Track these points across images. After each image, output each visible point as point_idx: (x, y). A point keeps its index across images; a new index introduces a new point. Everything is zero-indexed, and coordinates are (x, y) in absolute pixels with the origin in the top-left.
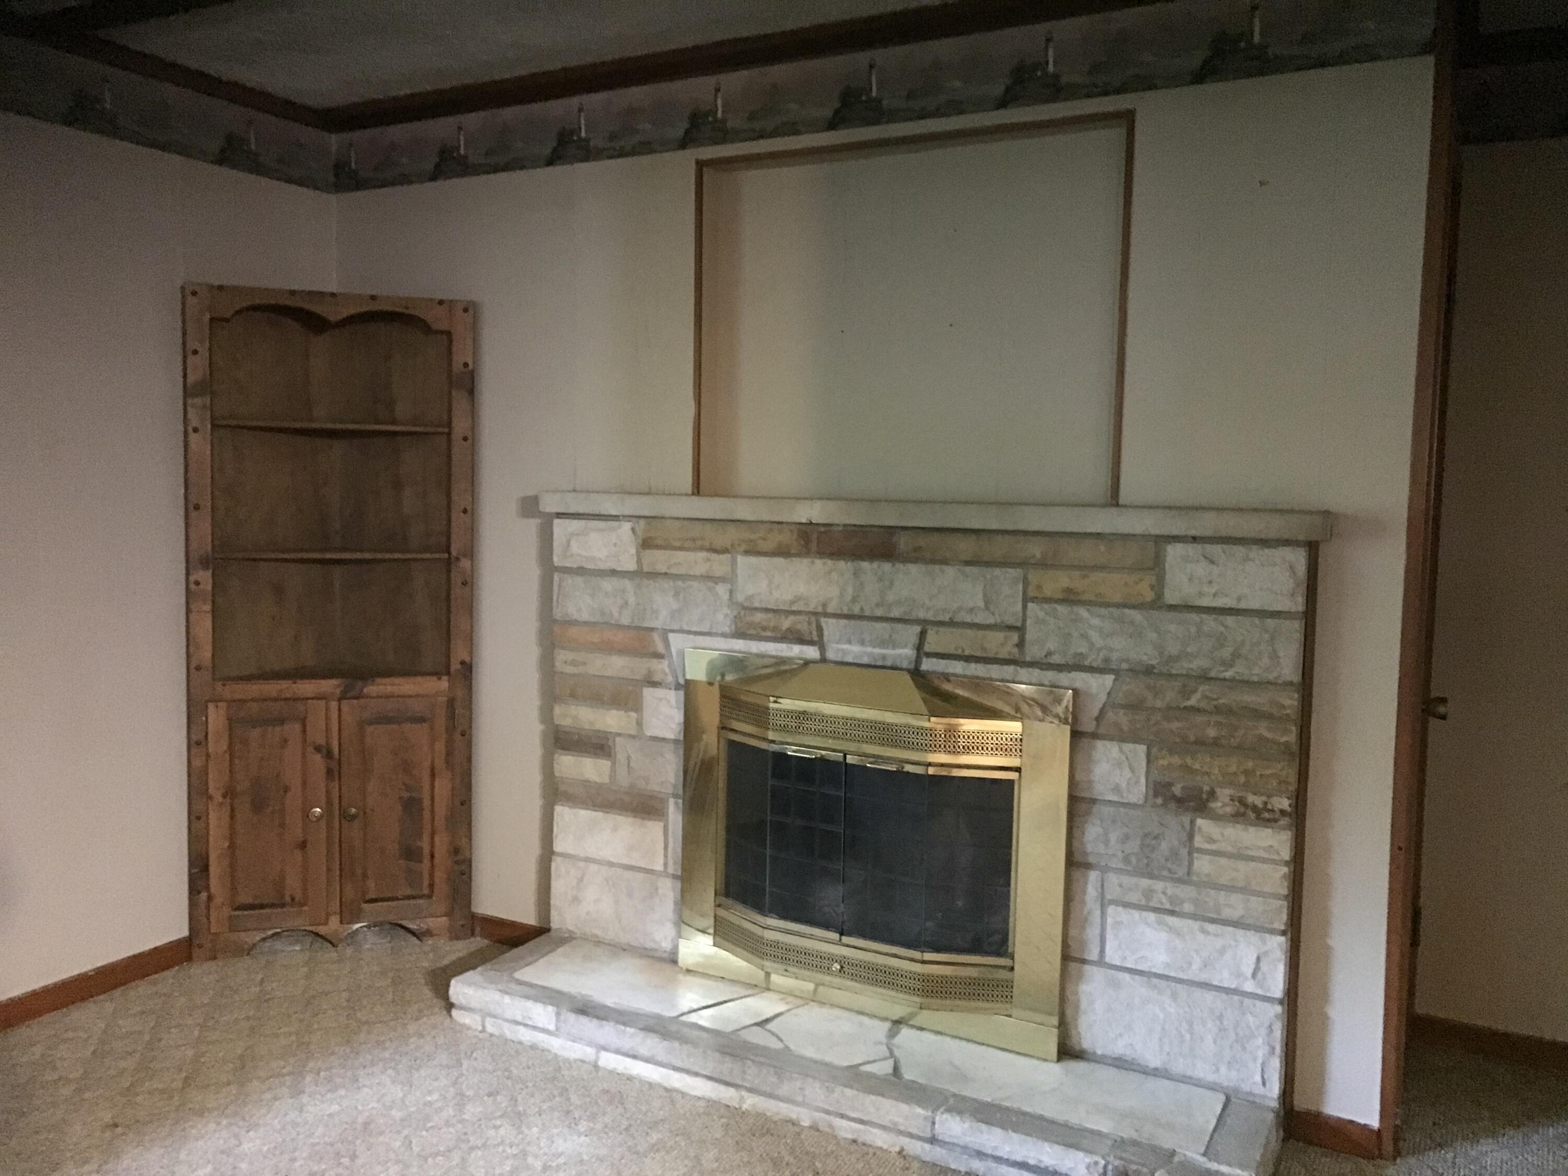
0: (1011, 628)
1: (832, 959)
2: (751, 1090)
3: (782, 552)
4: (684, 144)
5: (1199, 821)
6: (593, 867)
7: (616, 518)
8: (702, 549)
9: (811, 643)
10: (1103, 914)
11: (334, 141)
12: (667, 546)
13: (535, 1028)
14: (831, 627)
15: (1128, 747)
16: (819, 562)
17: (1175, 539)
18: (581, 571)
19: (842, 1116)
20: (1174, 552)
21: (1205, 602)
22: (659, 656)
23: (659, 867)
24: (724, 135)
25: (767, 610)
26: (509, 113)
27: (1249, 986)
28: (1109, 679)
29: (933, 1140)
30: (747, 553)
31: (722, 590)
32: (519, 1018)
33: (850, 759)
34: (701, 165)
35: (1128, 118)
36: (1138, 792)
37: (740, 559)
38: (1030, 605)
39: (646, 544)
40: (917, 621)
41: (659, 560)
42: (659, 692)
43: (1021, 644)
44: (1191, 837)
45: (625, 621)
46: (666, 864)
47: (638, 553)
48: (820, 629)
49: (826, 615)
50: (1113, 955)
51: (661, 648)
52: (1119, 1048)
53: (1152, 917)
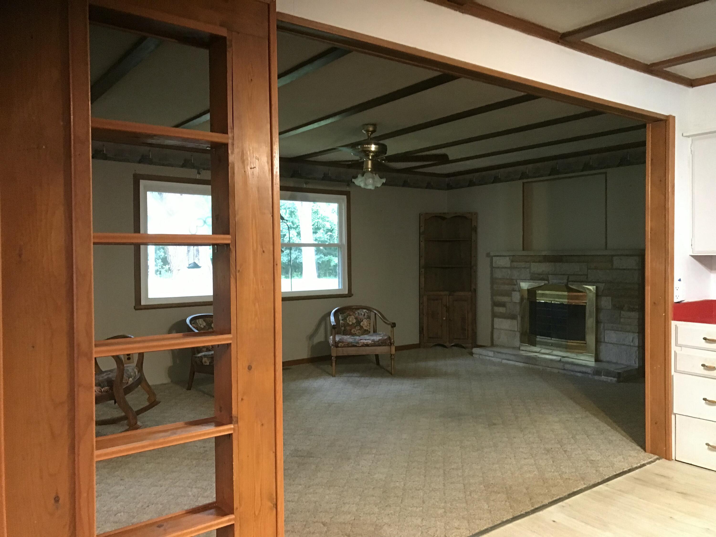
0: (585, 275)
1: (550, 343)
2: (531, 364)
3: (540, 262)
4: (520, 179)
5: (622, 312)
6: (502, 331)
7: (505, 256)
8: (523, 262)
9: (546, 280)
10: (604, 331)
11: (447, 179)
12: (517, 262)
13: (489, 356)
14: (550, 277)
15: (608, 298)
16: (547, 263)
17: (615, 256)
18: (498, 268)
19: (548, 367)
20: (615, 258)
21: (621, 268)
22: (515, 285)
23: (516, 330)
24: (528, 177)
25: (537, 274)
26: (484, 173)
28: (604, 284)
29: (564, 369)
30: (533, 262)
31: (528, 270)
32: (486, 355)
33: (552, 302)
34: (523, 183)
35: (606, 173)
36: (610, 307)
37: (531, 263)
38: (589, 270)
39: (512, 261)
40: (567, 275)
41: (515, 264)
42: (516, 292)
43: (587, 278)
44: (620, 315)
45: (508, 277)
46: (517, 329)
47: (510, 263)
48: (548, 277)
49: (549, 274)
50: (606, 340)
51: (516, 283)
52: (608, 359)
53: (613, 332)
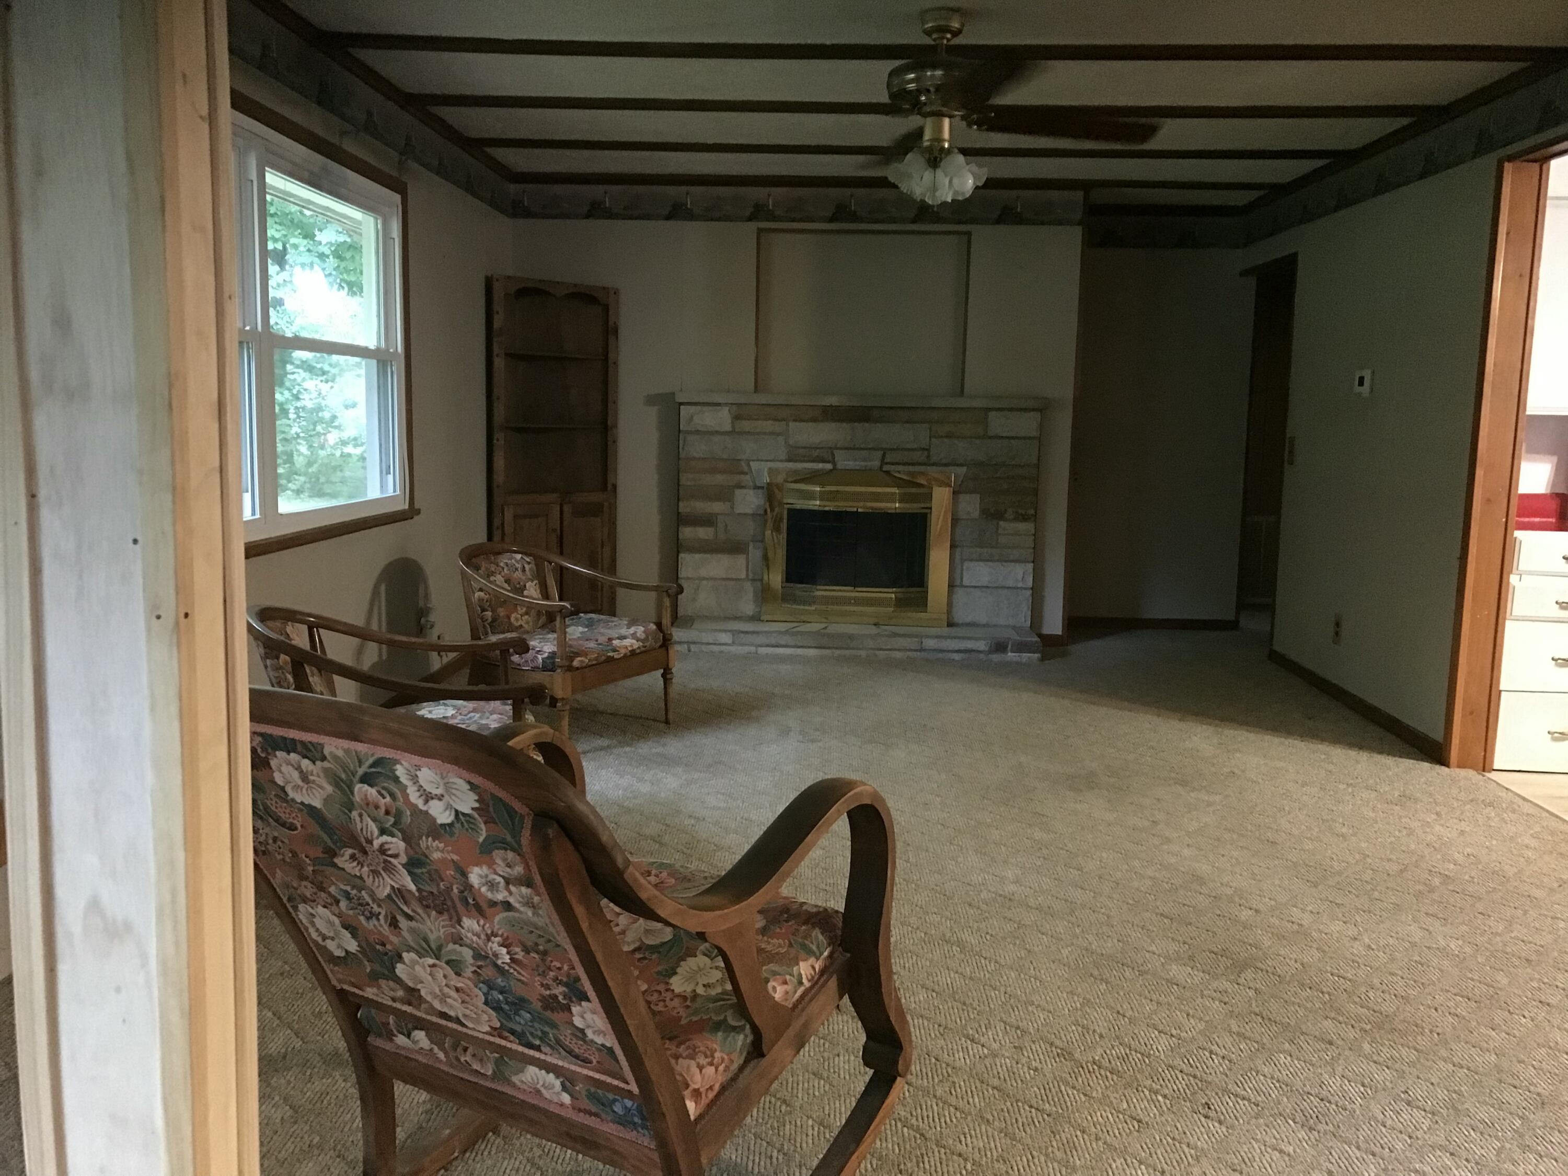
0: (924, 449)
1: (850, 598)
2: (837, 648)
3: (814, 420)
4: (750, 219)
5: (1001, 523)
6: (705, 582)
7: (719, 404)
8: (769, 419)
9: (829, 462)
10: (962, 566)
11: (513, 188)
12: (750, 418)
13: (720, 644)
14: (837, 453)
15: (974, 495)
16: (833, 424)
17: (990, 409)
18: (698, 432)
19: (881, 649)
20: (992, 415)
21: (1004, 435)
22: (746, 474)
23: (743, 576)
24: (773, 218)
25: (805, 448)
26: (641, 189)
27: (1020, 585)
28: (964, 469)
29: (921, 650)
30: (795, 420)
31: (781, 439)
32: (711, 641)
33: (860, 510)
34: (760, 231)
35: (968, 233)
36: (976, 514)
37: (791, 424)
38: (933, 440)
39: (737, 418)
40: (882, 449)
41: (746, 425)
42: (744, 491)
43: (928, 457)
44: (997, 529)
45: (725, 456)
46: (747, 575)
47: (732, 423)
48: (833, 455)
49: (837, 448)
50: (966, 582)
51: (746, 469)
52: (969, 619)
53: (981, 563)
